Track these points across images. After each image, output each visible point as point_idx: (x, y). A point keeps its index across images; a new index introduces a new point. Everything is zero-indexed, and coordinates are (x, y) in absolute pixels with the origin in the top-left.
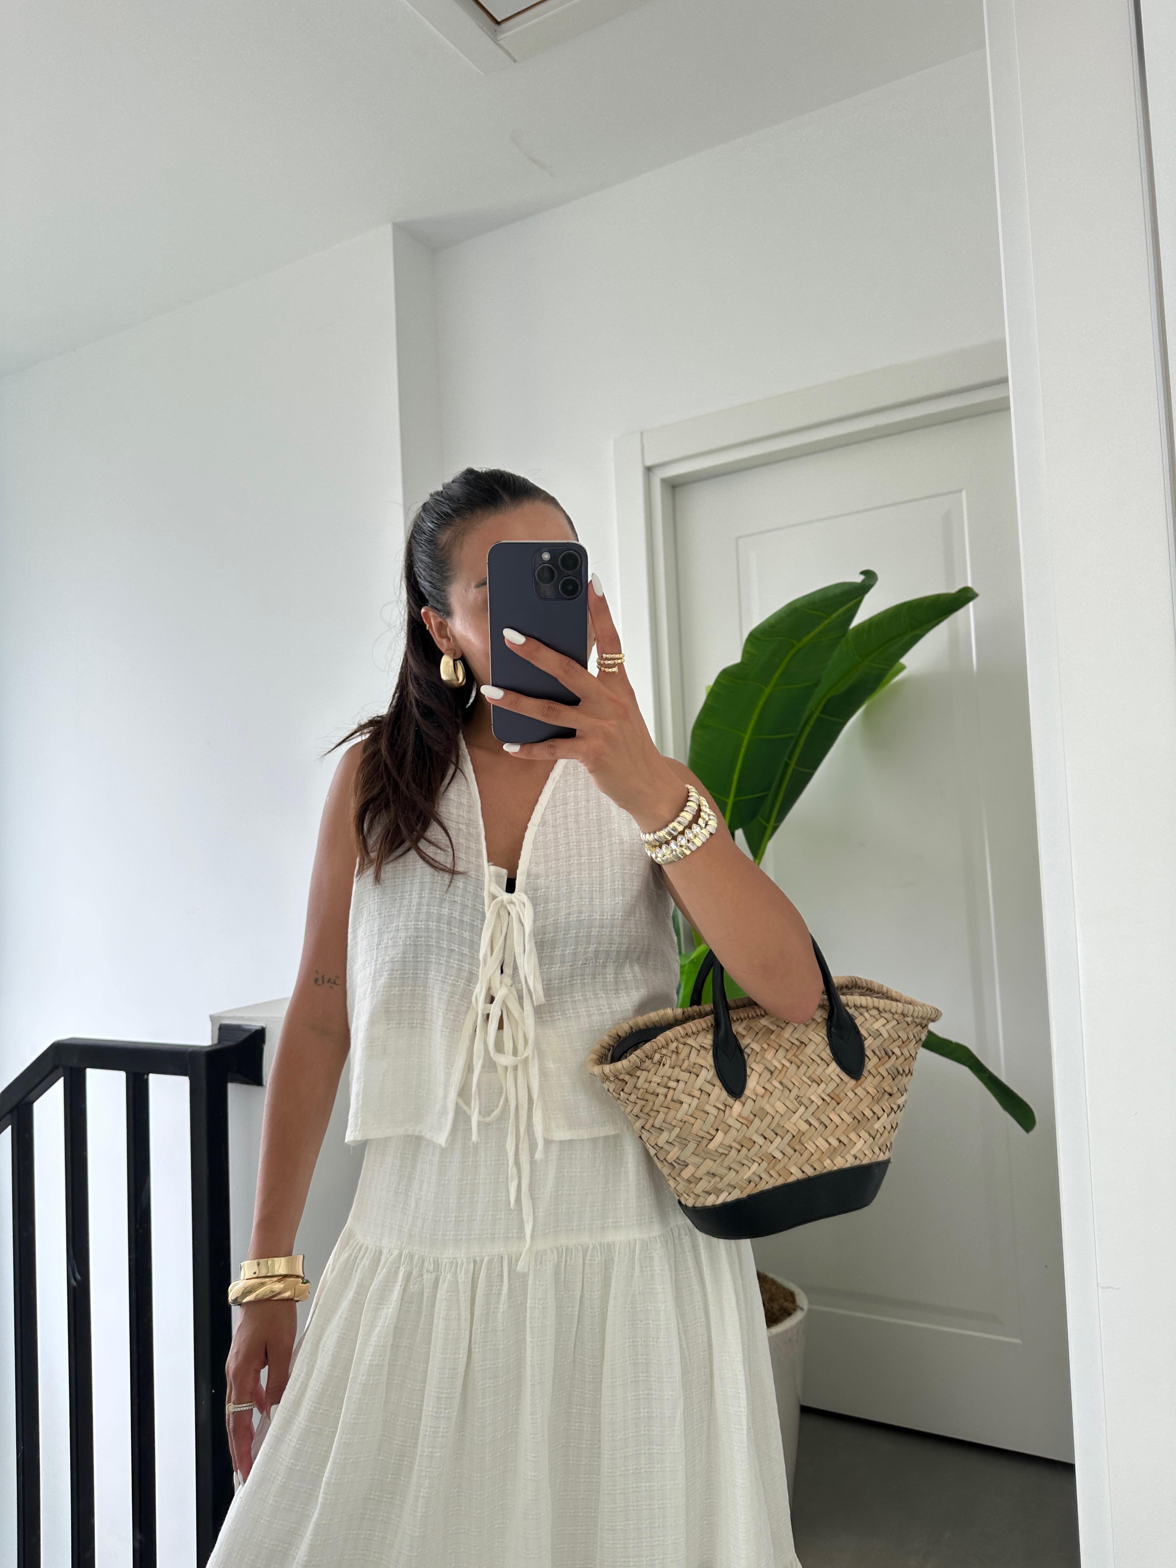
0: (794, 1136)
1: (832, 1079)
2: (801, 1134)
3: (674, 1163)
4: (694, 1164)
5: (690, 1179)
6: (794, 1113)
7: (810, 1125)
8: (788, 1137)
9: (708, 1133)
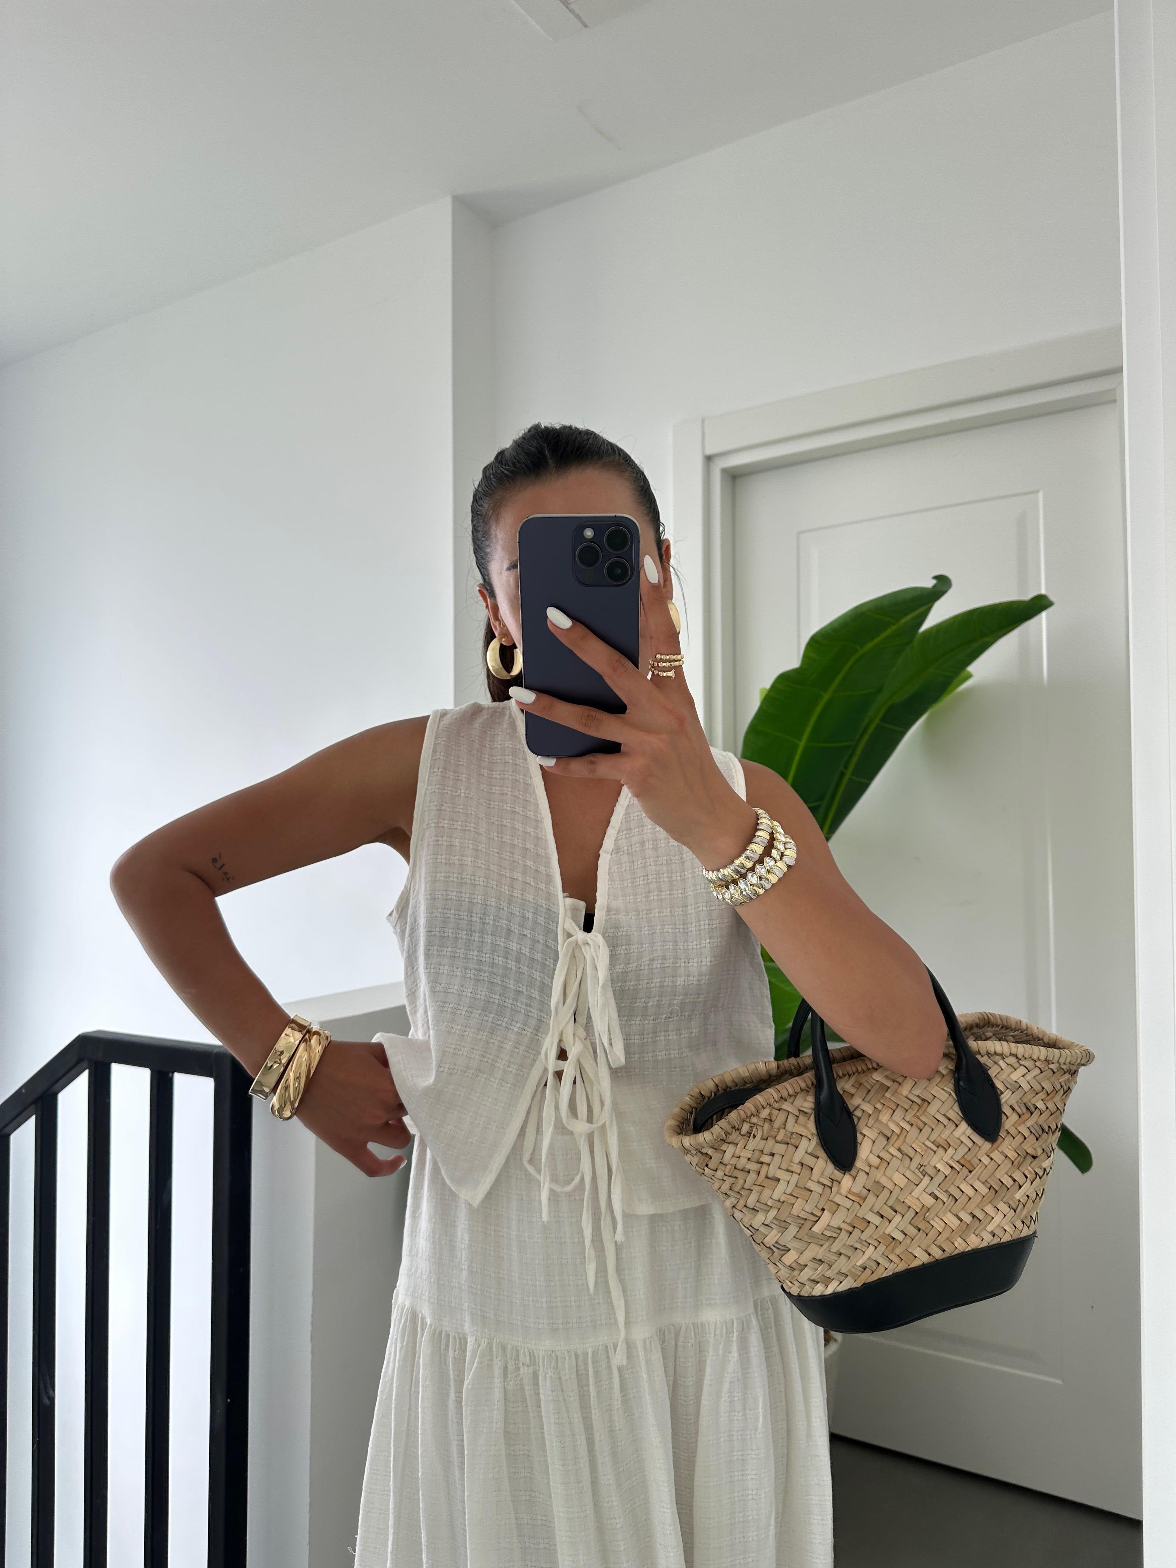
0: (917, 1213)
1: (962, 1142)
2: (925, 1210)
3: (772, 1247)
4: (796, 1249)
5: (793, 1266)
6: (917, 1185)
7: (937, 1198)
8: (910, 1214)
9: (812, 1214)
